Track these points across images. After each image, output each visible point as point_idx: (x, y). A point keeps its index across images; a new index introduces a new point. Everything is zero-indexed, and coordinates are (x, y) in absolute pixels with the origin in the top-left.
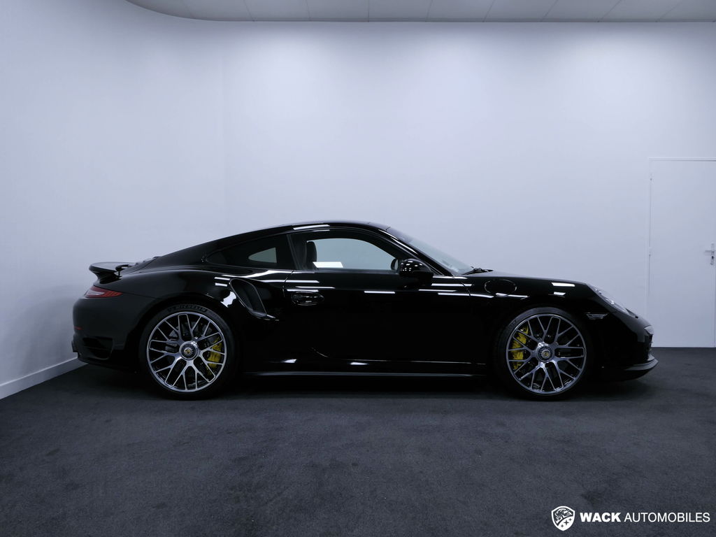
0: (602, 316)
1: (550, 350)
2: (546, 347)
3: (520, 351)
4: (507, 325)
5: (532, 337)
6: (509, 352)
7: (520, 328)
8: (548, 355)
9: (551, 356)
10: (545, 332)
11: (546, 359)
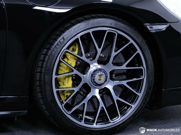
0: (163, 27)
1: (105, 72)
2: (100, 70)
3: (69, 76)
4: (52, 44)
5: (83, 57)
6: (56, 79)
7: (68, 48)
10: (99, 50)
11: (100, 85)
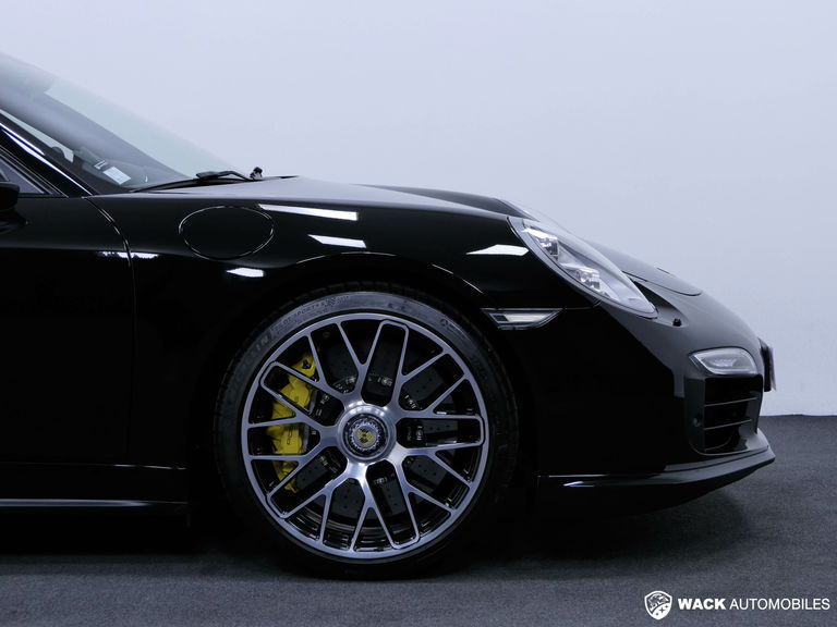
2: (367, 416)
3: (291, 427)
5: (322, 384)
7: (281, 359)
8: (373, 439)
9: (382, 442)
10: (363, 368)
11: (367, 453)
